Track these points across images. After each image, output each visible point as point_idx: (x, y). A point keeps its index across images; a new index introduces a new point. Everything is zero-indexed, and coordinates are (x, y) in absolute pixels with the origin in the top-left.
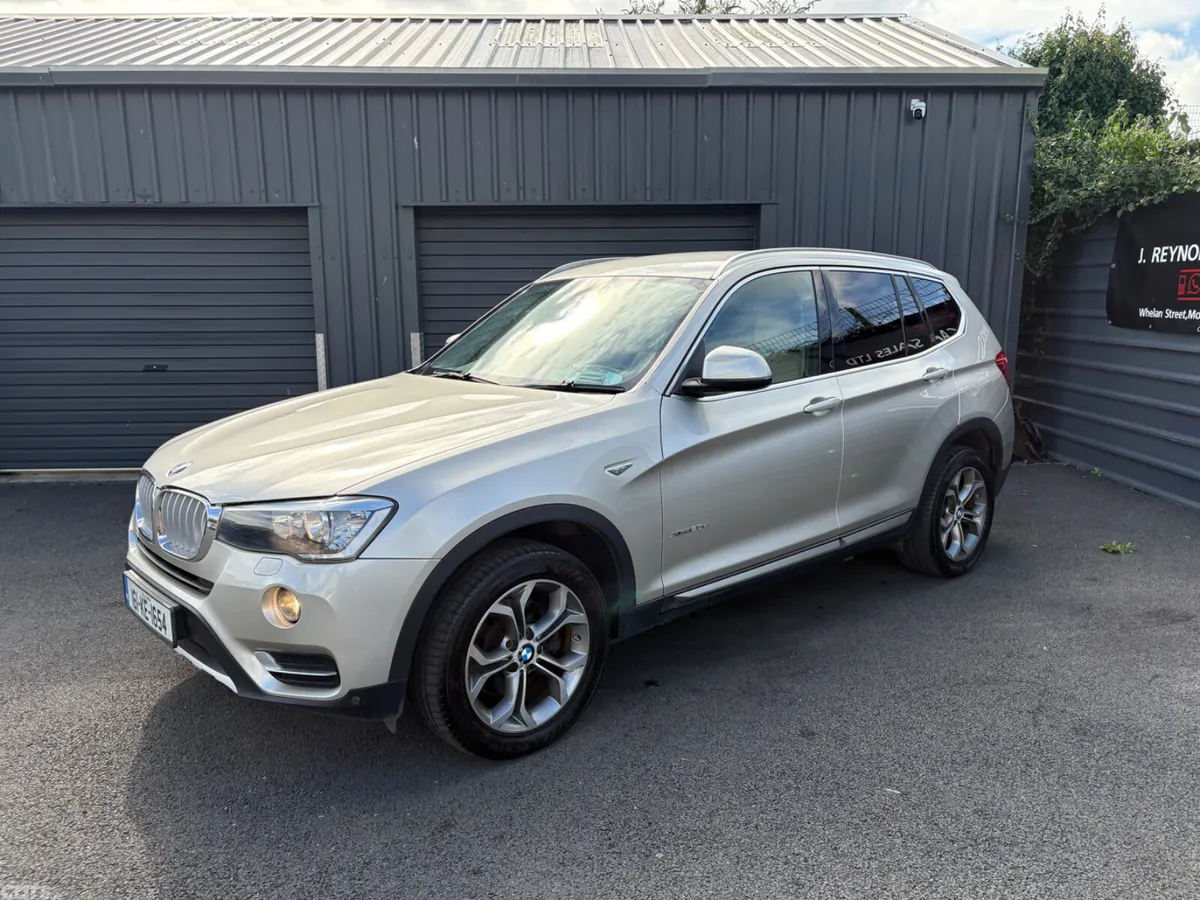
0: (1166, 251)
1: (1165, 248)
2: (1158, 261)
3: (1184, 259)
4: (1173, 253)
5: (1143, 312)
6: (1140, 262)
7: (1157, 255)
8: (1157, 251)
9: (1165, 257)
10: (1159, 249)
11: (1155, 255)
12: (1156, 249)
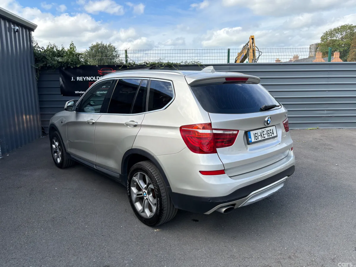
0: (82, 78)
1: (81, 77)
2: (79, 80)
3: (89, 80)
4: (85, 79)
5: (76, 92)
6: (72, 80)
7: (79, 79)
8: (78, 78)
9: (82, 79)
10: (79, 77)
11: (78, 79)
12: (77, 77)
